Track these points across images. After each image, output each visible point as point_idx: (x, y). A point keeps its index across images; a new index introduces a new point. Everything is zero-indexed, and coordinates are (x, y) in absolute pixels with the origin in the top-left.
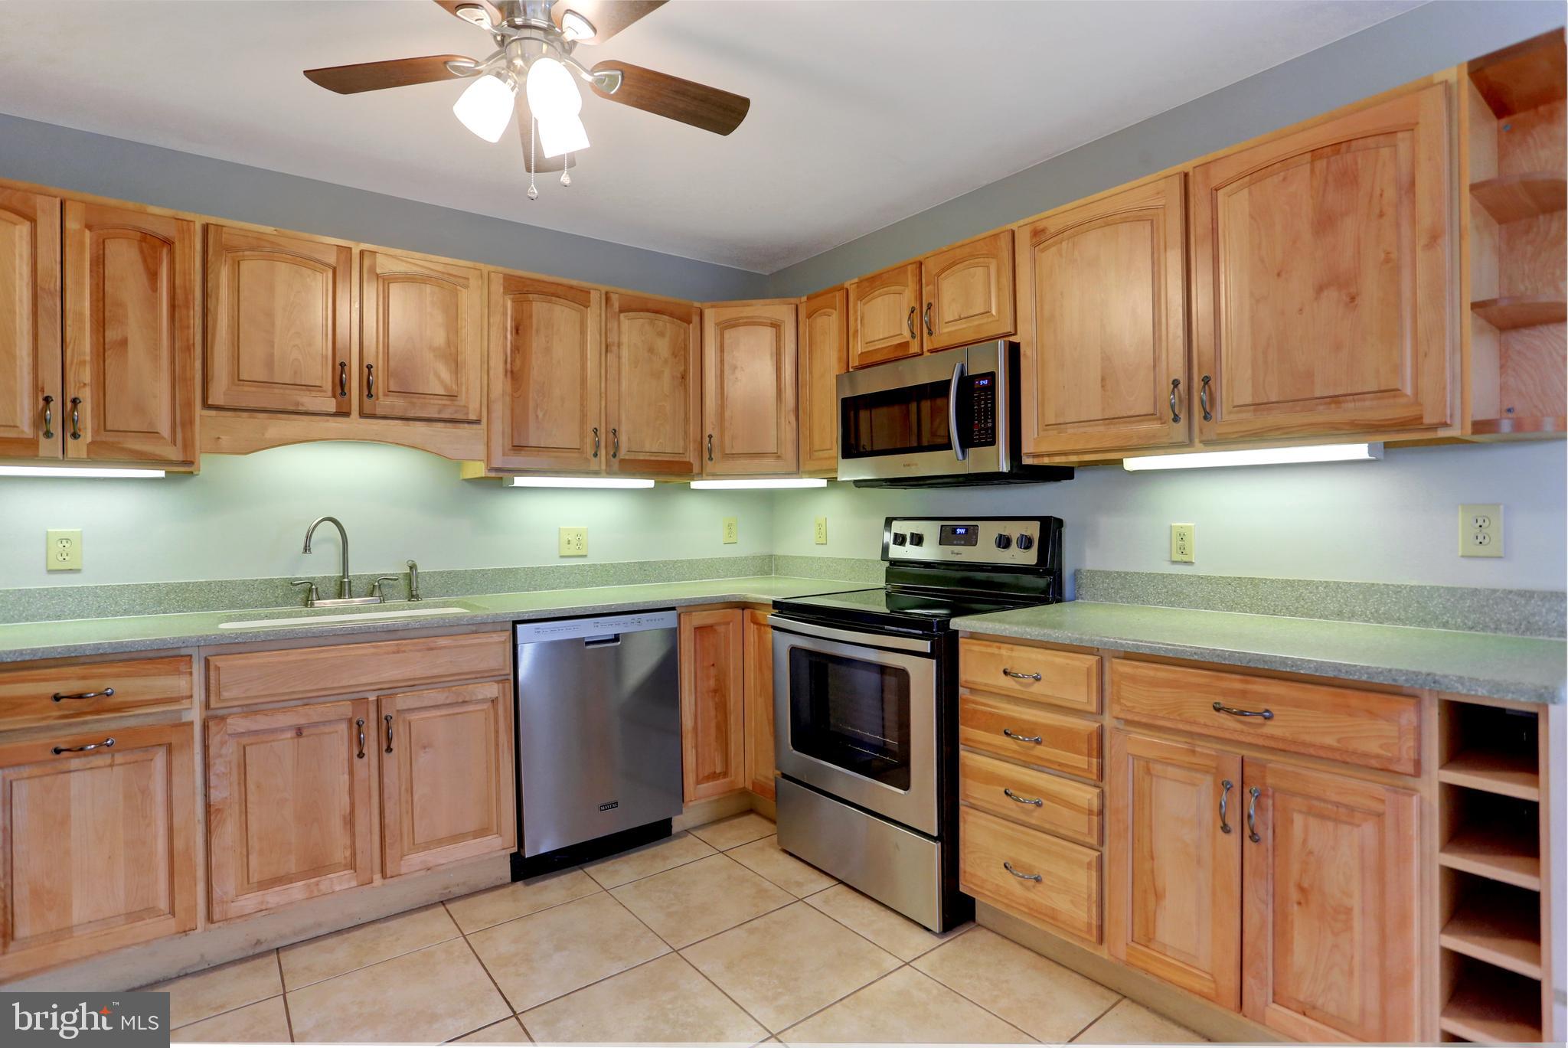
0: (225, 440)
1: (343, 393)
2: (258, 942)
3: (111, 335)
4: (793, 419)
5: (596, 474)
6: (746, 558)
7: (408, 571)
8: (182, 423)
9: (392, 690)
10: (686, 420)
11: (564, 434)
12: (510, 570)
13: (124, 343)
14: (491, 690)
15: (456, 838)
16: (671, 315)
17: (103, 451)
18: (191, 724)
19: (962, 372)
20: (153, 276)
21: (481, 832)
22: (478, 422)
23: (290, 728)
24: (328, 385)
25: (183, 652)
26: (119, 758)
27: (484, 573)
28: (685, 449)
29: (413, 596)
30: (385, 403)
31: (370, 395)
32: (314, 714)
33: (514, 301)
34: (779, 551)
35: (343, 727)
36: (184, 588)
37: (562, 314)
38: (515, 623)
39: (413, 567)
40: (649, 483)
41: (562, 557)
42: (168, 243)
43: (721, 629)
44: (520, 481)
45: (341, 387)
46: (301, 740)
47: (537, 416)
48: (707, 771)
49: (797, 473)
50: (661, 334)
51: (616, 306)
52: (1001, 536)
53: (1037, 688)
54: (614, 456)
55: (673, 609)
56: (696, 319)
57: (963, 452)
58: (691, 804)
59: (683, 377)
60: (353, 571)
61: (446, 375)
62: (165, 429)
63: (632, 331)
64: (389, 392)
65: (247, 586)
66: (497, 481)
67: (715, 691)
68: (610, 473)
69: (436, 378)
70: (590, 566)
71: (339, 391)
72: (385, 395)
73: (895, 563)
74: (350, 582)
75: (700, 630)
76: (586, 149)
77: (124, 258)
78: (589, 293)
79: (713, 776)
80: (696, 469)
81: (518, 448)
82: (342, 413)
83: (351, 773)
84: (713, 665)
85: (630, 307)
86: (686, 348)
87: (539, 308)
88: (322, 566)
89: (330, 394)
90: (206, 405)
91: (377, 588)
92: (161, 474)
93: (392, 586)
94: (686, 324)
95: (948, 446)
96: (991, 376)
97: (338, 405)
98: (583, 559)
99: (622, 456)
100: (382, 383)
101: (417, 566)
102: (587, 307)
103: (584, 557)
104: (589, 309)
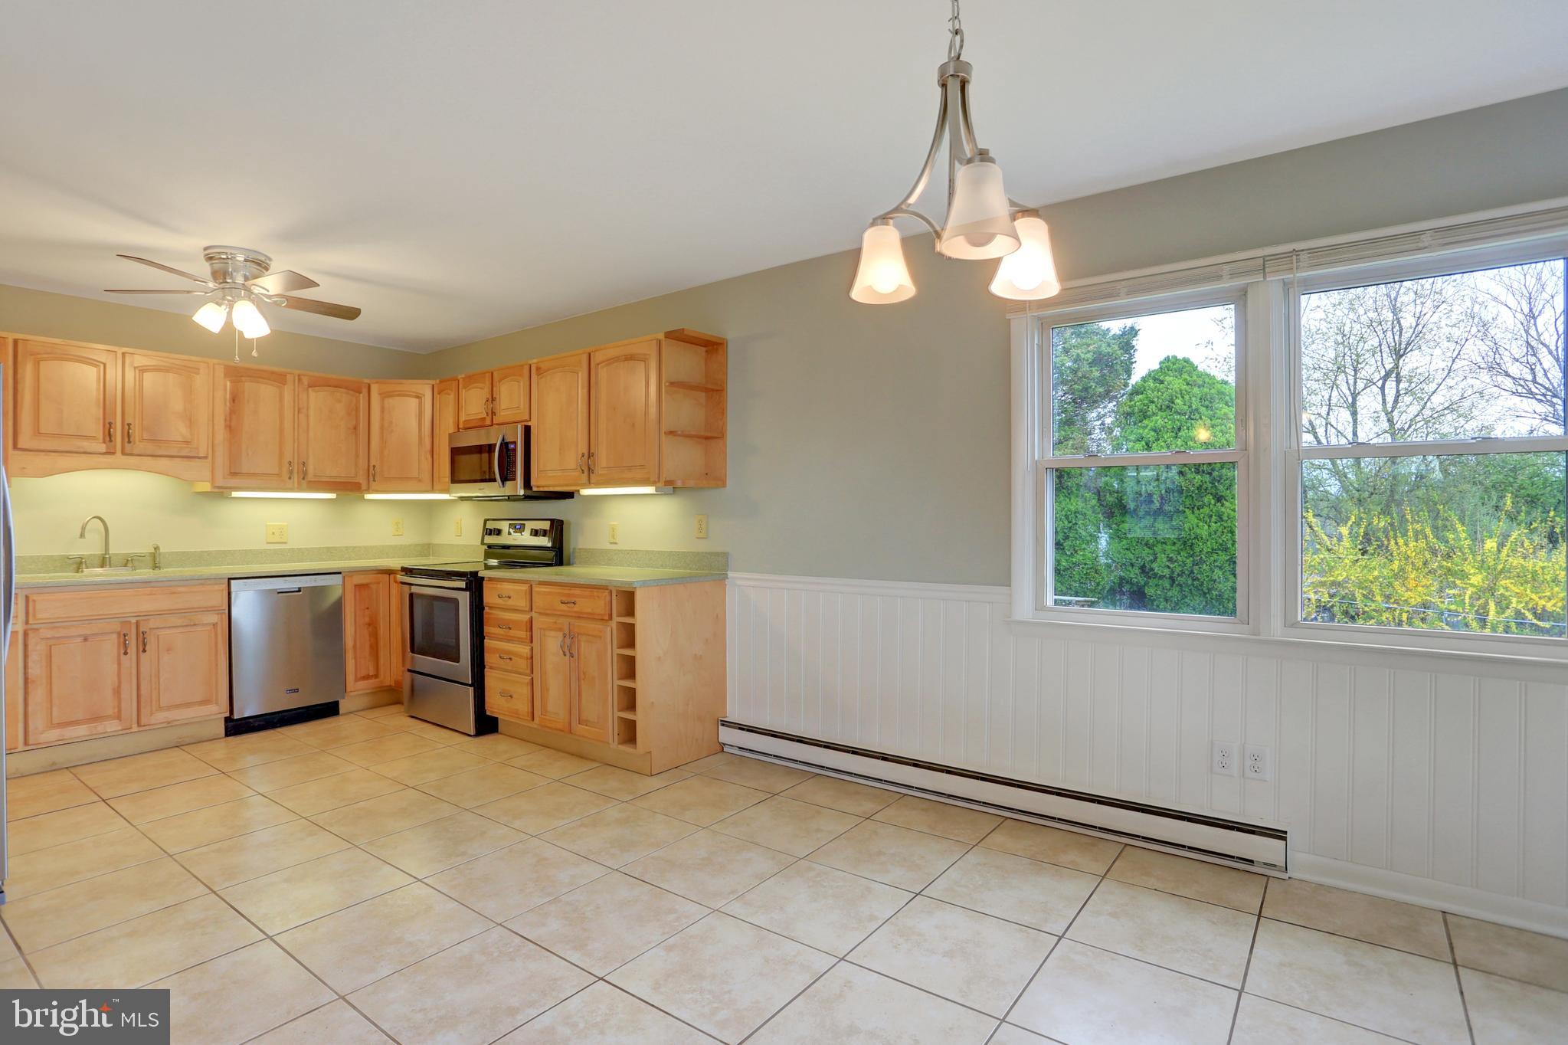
0: (32, 469)
1: (111, 441)
2: (54, 763)
4: (429, 457)
5: (291, 490)
6: (410, 545)
7: (153, 551)
9: (148, 615)
10: (357, 456)
11: (267, 464)
12: (228, 552)
14: (213, 618)
15: (188, 705)
16: (346, 388)
19: (503, 440)
21: (205, 702)
22: (206, 457)
23: (80, 636)
24: (100, 436)
27: (209, 553)
28: (356, 474)
29: (156, 567)
30: (139, 446)
31: (129, 442)
32: (93, 629)
33: (232, 382)
34: (437, 541)
35: (115, 636)
37: (266, 391)
38: (230, 579)
39: (156, 548)
40: (332, 496)
41: (268, 543)
43: (374, 587)
44: (235, 494)
45: (109, 437)
46: (87, 643)
47: (248, 454)
48: (363, 673)
49: (432, 490)
50: (339, 401)
51: (306, 383)
52: (532, 529)
53: (510, 602)
54: (304, 479)
55: (340, 573)
56: (365, 391)
57: (503, 484)
58: (352, 694)
59: (355, 428)
60: (111, 551)
61: (184, 429)
63: (317, 399)
64: (142, 440)
66: (220, 493)
67: (369, 625)
68: (300, 489)
69: (178, 430)
70: (288, 549)
71: (108, 439)
72: (140, 442)
73: (490, 547)
74: (110, 558)
75: (359, 587)
76: (267, 336)
78: (286, 376)
79: (367, 677)
80: (364, 487)
81: (233, 474)
82: (110, 453)
83: (119, 664)
84: (368, 608)
85: (315, 384)
86: (357, 409)
87: (249, 387)
88: (90, 547)
89: (101, 440)
90: (16, 448)
91: (128, 562)
93: (140, 560)
94: (357, 394)
95: (494, 480)
96: (515, 443)
97: (107, 448)
98: (284, 545)
99: (309, 479)
100: (136, 432)
101: (159, 549)
102: (284, 385)
103: (285, 543)
104: (286, 386)
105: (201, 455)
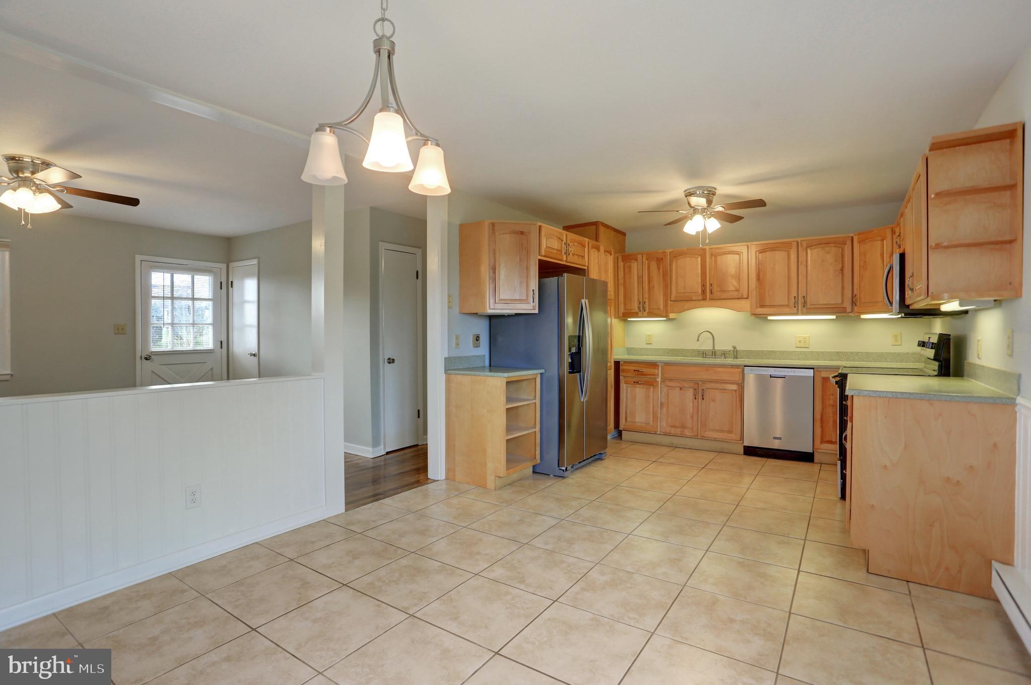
0: (675, 309)
2: (672, 444)
3: (651, 285)
5: (797, 314)
6: (907, 353)
7: (733, 349)
8: (666, 305)
9: (704, 382)
10: (844, 289)
11: (781, 299)
12: (773, 351)
13: (653, 287)
15: (722, 431)
16: (835, 243)
17: (651, 314)
18: (658, 382)
20: (659, 268)
21: (730, 432)
22: (747, 298)
23: (679, 387)
24: (700, 291)
25: (658, 364)
26: (645, 386)
27: (763, 351)
28: (843, 302)
29: (735, 358)
30: (716, 295)
31: (712, 293)
32: (686, 385)
33: (760, 253)
35: (692, 390)
36: (673, 350)
37: (780, 255)
38: (745, 366)
40: (834, 317)
41: (797, 347)
42: (662, 259)
44: (770, 318)
45: (704, 292)
46: (682, 391)
47: (769, 294)
48: (827, 439)
50: (829, 253)
51: (804, 244)
54: (804, 307)
55: (813, 368)
56: (849, 242)
59: (842, 270)
60: (717, 349)
61: (735, 283)
62: (662, 307)
63: (812, 255)
64: (718, 292)
65: (688, 350)
66: (762, 318)
67: (833, 406)
68: (803, 314)
69: (731, 285)
70: (809, 352)
74: (716, 352)
75: (824, 379)
77: (654, 265)
78: (792, 243)
79: (830, 442)
81: (762, 306)
82: (704, 299)
83: (693, 403)
84: (832, 394)
85: (810, 246)
86: (843, 256)
87: (769, 254)
88: (708, 346)
89: (701, 294)
90: (671, 301)
91: (724, 354)
92: (665, 319)
93: (728, 354)
94: (844, 246)
97: (703, 297)
98: (807, 349)
99: (808, 307)
100: (715, 289)
101: (736, 348)
102: (791, 249)
103: (808, 348)
104: (792, 250)
105: (745, 297)
